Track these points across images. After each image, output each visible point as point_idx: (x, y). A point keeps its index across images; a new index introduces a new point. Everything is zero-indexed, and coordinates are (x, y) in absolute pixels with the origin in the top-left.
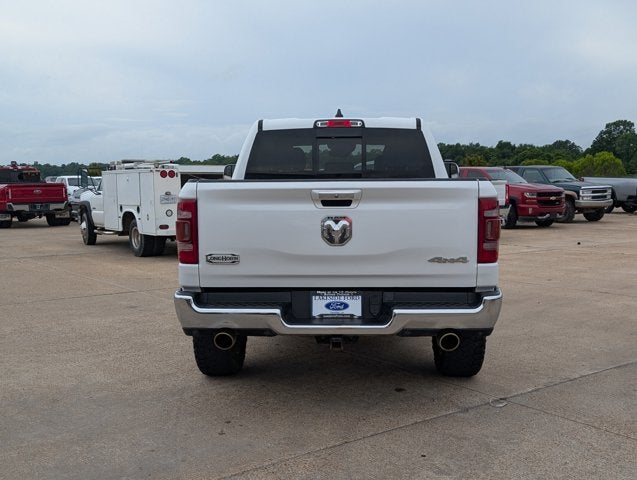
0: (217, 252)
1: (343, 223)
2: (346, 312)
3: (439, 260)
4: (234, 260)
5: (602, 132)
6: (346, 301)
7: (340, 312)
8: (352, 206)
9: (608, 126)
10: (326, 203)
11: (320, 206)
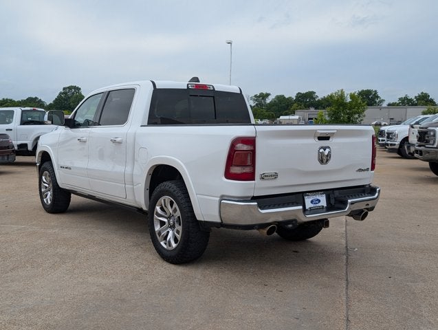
0: (267, 171)
1: (327, 150)
2: (320, 204)
3: (360, 170)
4: (275, 176)
5: (61, 93)
6: (319, 198)
7: (317, 205)
8: (331, 139)
9: (64, 89)
10: (320, 138)
11: (317, 140)
